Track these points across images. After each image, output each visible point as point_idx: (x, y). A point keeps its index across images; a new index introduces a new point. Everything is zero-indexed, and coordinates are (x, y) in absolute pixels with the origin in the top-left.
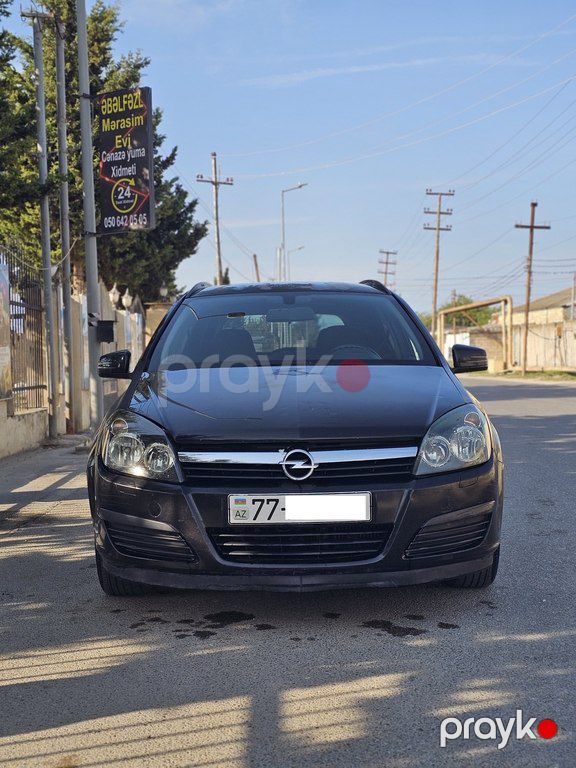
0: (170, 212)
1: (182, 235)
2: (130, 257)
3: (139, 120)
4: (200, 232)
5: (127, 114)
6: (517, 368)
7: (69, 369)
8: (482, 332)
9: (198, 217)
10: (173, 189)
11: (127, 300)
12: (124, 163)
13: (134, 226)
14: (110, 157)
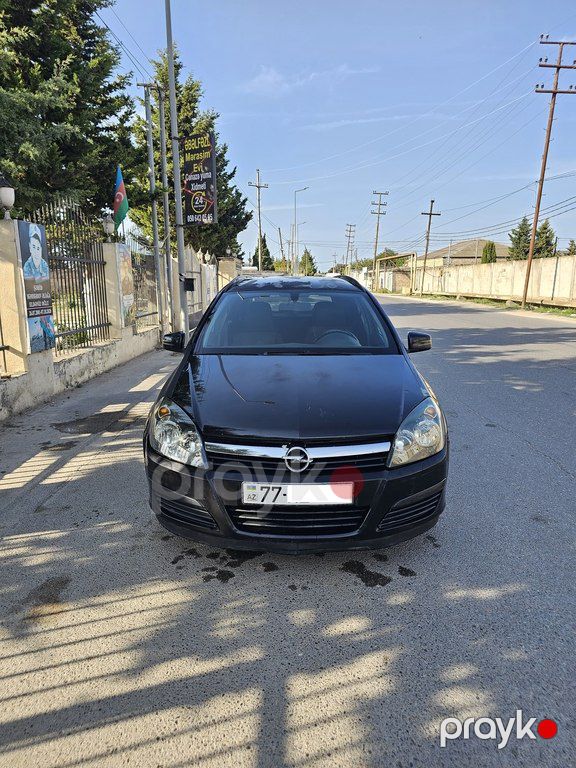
0: (231, 206)
1: (239, 219)
2: (209, 232)
3: (207, 154)
4: (249, 217)
5: (200, 150)
6: (417, 292)
7: (171, 303)
8: (399, 271)
9: (248, 208)
10: (234, 192)
11: (208, 257)
12: (198, 182)
13: (205, 221)
14: (191, 178)
